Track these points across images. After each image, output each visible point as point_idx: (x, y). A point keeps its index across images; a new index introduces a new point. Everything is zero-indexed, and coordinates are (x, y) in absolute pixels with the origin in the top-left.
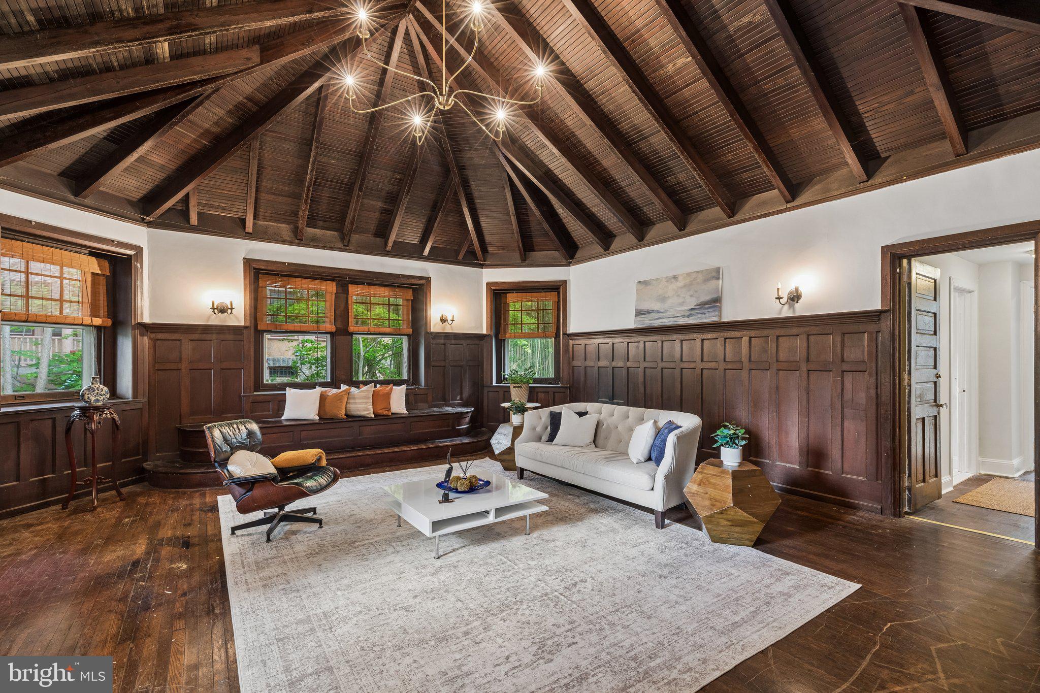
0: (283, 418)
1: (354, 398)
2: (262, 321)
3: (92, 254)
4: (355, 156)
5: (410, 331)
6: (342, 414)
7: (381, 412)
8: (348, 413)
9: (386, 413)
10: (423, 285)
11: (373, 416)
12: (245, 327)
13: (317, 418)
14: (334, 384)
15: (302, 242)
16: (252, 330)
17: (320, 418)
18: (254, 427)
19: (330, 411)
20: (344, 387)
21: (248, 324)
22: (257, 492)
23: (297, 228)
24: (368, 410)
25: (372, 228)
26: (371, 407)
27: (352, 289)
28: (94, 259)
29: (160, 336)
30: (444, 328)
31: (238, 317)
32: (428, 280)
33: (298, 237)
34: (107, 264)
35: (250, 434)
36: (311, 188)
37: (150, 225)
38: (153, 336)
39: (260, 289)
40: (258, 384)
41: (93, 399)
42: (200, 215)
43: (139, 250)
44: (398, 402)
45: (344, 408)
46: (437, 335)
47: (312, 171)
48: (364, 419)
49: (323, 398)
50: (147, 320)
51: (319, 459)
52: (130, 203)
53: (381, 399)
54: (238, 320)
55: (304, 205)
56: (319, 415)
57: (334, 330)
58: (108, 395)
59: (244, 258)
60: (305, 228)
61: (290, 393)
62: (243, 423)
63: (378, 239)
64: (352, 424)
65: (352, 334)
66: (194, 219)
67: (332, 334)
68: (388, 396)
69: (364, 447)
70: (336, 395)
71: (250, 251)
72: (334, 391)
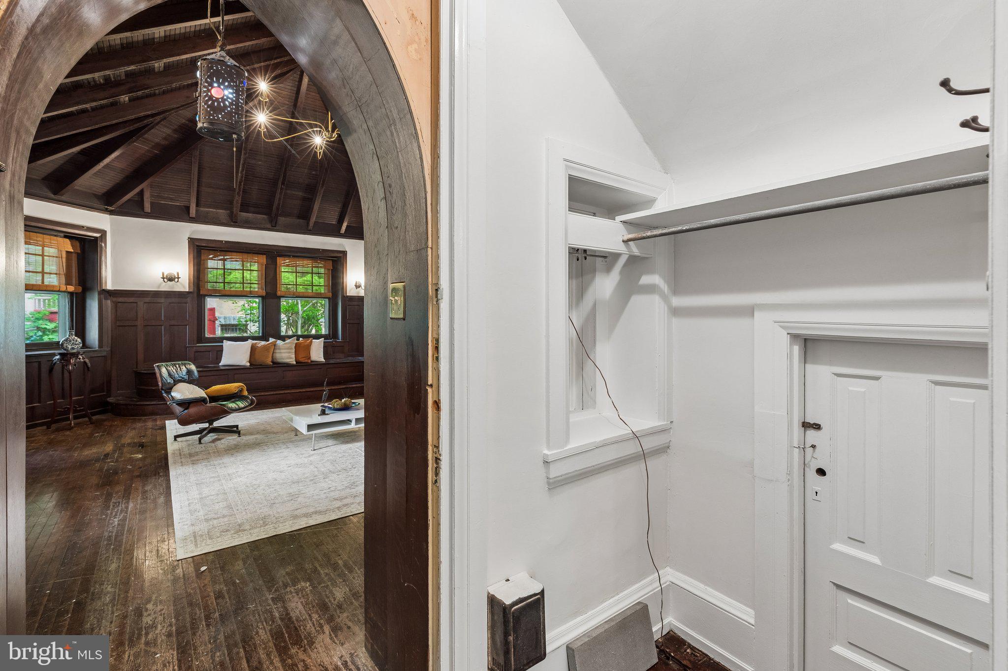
0: (220, 364)
1: (279, 349)
2: (204, 287)
3: (65, 237)
4: (277, 158)
5: (330, 295)
6: (269, 361)
7: (302, 360)
8: (275, 361)
9: (306, 361)
10: (340, 257)
11: (295, 363)
12: (188, 293)
13: (248, 364)
14: (264, 338)
15: (237, 224)
16: (195, 295)
17: (251, 364)
18: (193, 367)
19: (260, 359)
20: (271, 340)
21: (191, 290)
22: (193, 410)
23: (232, 212)
24: (291, 358)
25: (296, 212)
26: (293, 356)
27: (280, 260)
28: (67, 241)
29: (121, 300)
30: (359, 293)
31: (184, 284)
32: (344, 253)
33: (234, 220)
34: (78, 244)
35: (189, 372)
36: (242, 184)
37: (112, 213)
38: (114, 299)
39: (202, 262)
40: (200, 338)
41: (70, 347)
42: (152, 204)
43: (104, 233)
44: (317, 353)
45: (271, 356)
46: (352, 298)
47: (243, 170)
48: (288, 365)
49: (253, 349)
50: (109, 286)
51: (241, 391)
52: (96, 196)
53: (302, 349)
54: (184, 287)
55: (237, 196)
56: (250, 362)
57: (264, 294)
58: (81, 345)
59: (189, 238)
60: (239, 213)
61: (226, 344)
62: (185, 365)
63: (301, 220)
64: (277, 369)
65: (280, 297)
66: (147, 208)
67: (263, 298)
68: (308, 347)
69: (287, 388)
70: (264, 346)
71: (194, 232)
72: (263, 343)
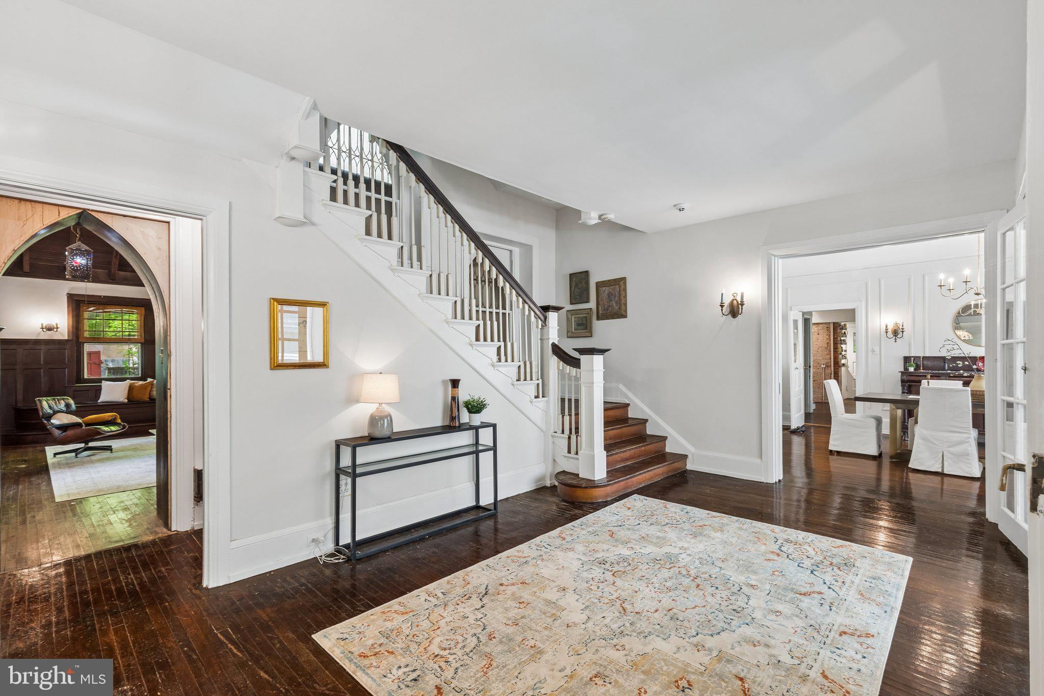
0: (99, 401)
2: (82, 335)
6: (145, 398)
8: (152, 397)
12: (68, 340)
13: (126, 401)
14: (143, 378)
15: (115, 281)
16: (74, 341)
17: (129, 401)
18: (72, 402)
19: (137, 396)
20: (149, 380)
21: (70, 338)
22: (70, 433)
23: (110, 271)
31: (63, 333)
33: (112, 278)
35: (68, 406)
39: (80, 313)
40: (79, 378)
42: (32, 265)
49: (131, 388)
51: (115, 419)
54: (63, 335)
55: (114, 259)
56: (128, 398)
57: (143, 341)
59: (67, 294)
60: (117, 272)
61: (105, 384)
62: (63, 399)
66: (26, 268)
67: (142, 344)
70: (142, 385)
71: (73, 288)
72: (141, 383)
